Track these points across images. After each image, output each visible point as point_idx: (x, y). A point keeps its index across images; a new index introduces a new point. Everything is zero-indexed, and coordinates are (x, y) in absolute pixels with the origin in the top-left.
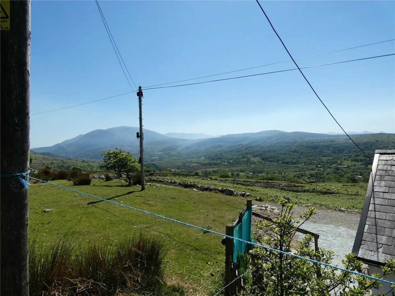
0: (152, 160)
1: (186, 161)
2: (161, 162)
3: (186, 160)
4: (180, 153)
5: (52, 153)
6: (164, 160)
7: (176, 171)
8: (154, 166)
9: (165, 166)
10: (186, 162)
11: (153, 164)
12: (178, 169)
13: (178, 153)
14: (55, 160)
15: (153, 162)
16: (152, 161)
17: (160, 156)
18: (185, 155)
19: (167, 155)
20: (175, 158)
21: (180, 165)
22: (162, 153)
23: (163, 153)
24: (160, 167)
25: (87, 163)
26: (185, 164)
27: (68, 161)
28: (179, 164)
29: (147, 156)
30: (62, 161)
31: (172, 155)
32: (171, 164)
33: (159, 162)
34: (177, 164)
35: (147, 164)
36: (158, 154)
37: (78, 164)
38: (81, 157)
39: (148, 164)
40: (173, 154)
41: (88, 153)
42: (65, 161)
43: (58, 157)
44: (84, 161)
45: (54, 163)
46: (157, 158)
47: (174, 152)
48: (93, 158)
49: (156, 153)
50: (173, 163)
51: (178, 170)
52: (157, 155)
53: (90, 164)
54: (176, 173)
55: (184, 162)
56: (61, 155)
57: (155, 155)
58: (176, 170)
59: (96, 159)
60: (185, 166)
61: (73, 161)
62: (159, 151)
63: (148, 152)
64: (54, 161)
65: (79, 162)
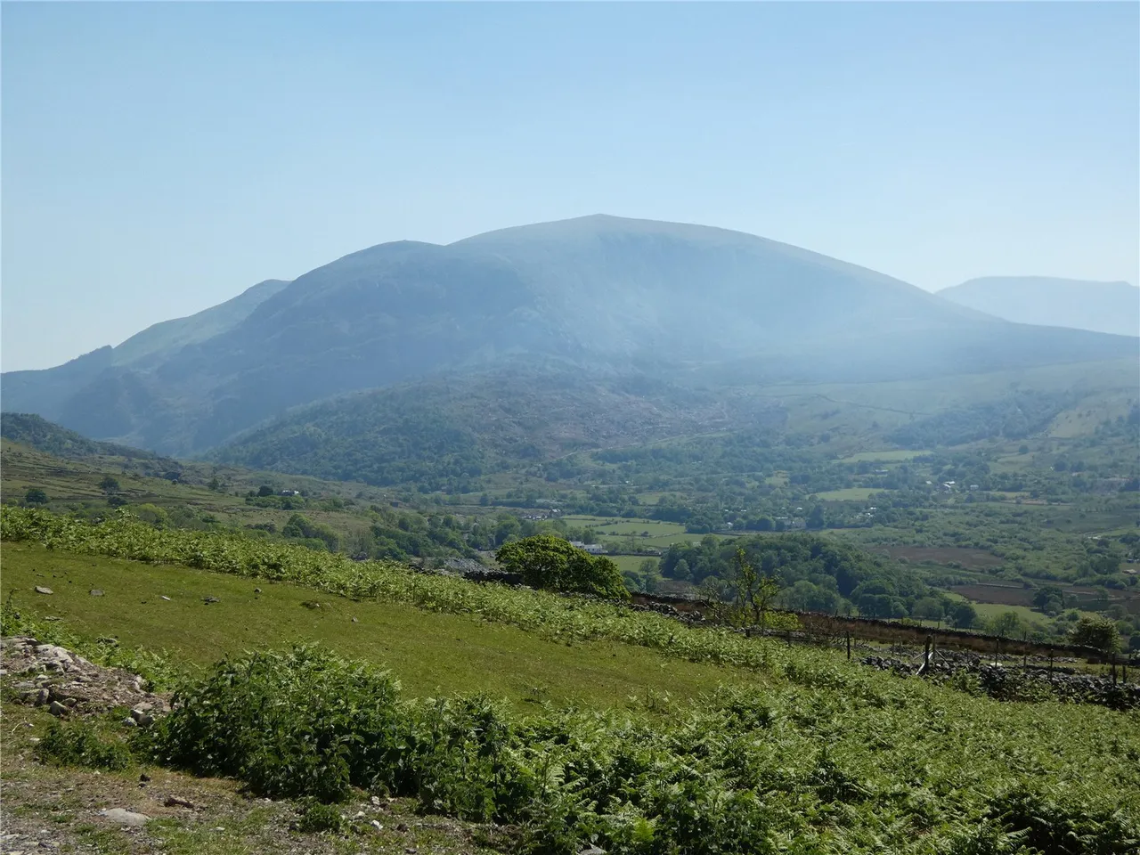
0: (818, 511)
1: (1124, 540)
2: (890, 531)
3: (1122, 531)
4: (1079, 467)
5: (50, 417)
6: (925, 518)
7: (1010, 621)
8: (820, 563)
9: (926, 573)
10: (1124, 549)
11: (817, 550)
12: (1041, 603)
13: (1060, 467)
14: (59, 473)
15: (824, 534)
16: (815, 521)
17: (888, 485)
18: (1121, 479)
19: (951, 474)
20: (1029, 504)
21: (1056, 570)
22: (908, 455)
23: (916, 460)
24: (877, 582)
25: (288, 507)
26: (1112, 566)
27: (147, 489)
28: (1052, 560)
29: (778, 480)
30: (109, 484)
31: (1004, 477)
32: (981, 555)
33: (876, 531)
34: (1034, 562)
35: (763, 549)
36: (879, 464)
37: (219, 516)
38: (256, 461)
39: (770, 546)
40: (1010, 470)
41: (310, 428)
42: (124, 485)
43: (90, 450)
44: (265, 491)
45: (49, 494)
46: (859, 494)
47: (1024, 450)
48: (346, 477)
49: (854, 459)
50: (999, 548)
51: (1029, 617)
52: (863, 468)
53: (305, 516)
54: (1013, 635)
55: (1103, 543)
56: (117, 441)
57: (850, 469)
58: (1010, 609)
59: (371, 482)
60: (1112, 585)
61: (182, 491)
62: (886, 440)
63: (788, 442)
64: (55, 481)
65: (225, 502)
